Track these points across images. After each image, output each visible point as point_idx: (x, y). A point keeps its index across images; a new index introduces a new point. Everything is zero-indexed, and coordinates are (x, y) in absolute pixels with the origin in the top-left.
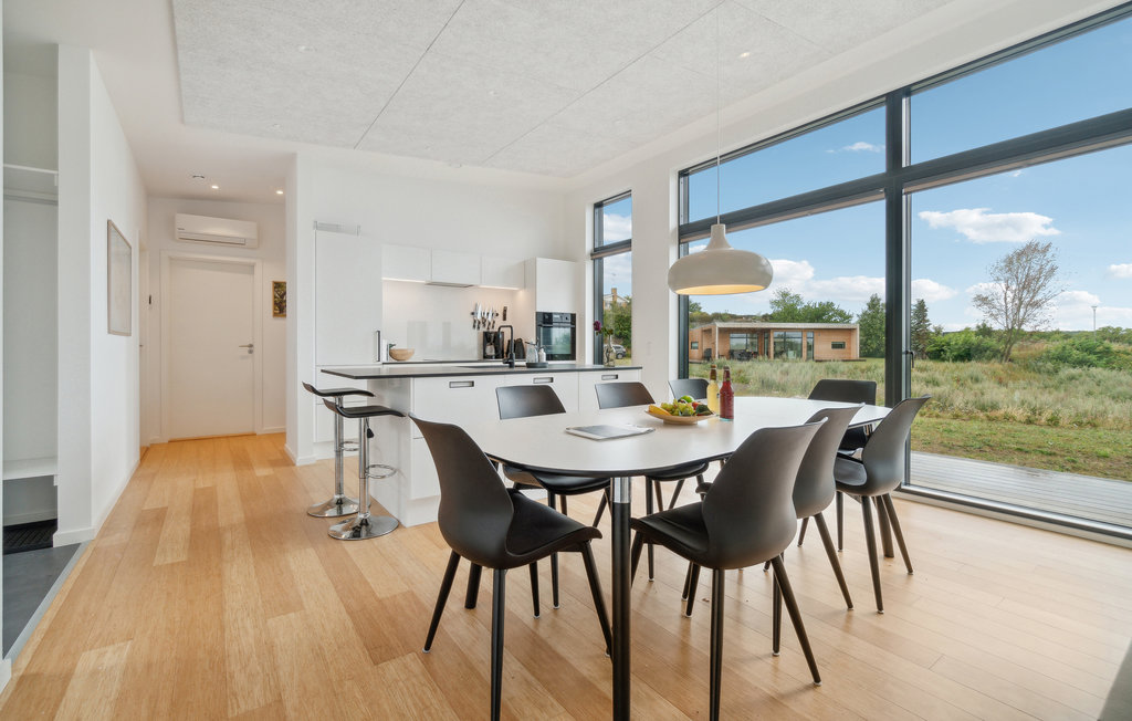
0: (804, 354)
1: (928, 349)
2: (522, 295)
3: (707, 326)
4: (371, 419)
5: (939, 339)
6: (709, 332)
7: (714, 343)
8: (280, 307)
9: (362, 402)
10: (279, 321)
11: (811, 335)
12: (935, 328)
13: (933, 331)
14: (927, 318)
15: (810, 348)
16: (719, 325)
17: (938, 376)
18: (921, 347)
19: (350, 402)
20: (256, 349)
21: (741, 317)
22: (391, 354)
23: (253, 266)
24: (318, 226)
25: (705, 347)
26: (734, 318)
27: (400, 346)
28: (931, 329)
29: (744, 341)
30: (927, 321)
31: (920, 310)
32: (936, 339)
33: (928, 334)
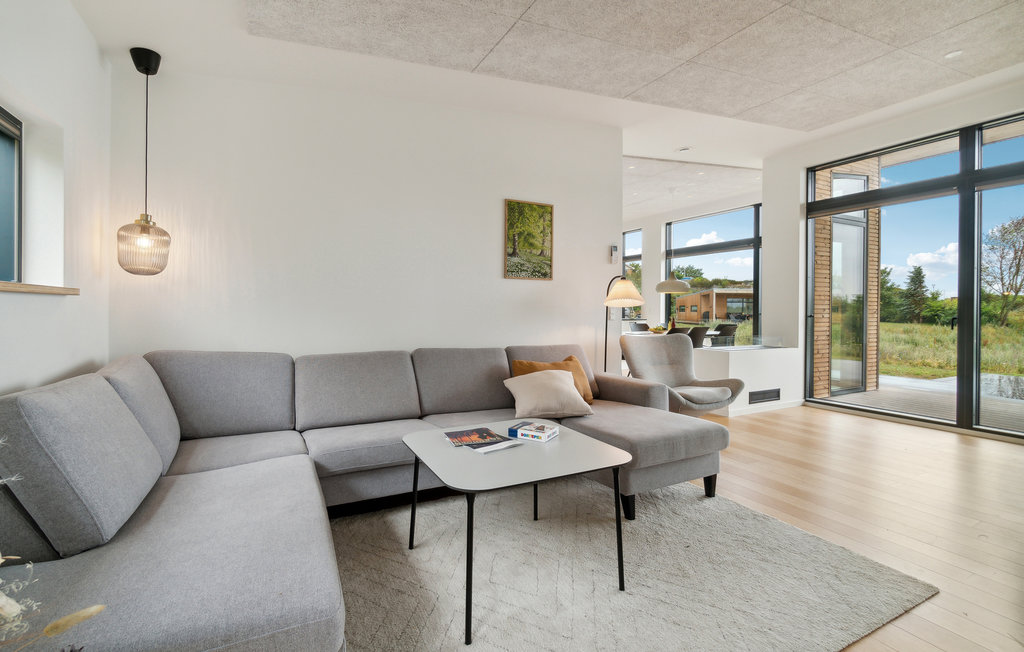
1: (923, 313)
3: (705, 291)
5: (934, 304)
6: (707, 297)
7: (712, 307)
12: (933, 294)
13: (930, 296)
14: (923, 285)
16: (717, 290)
18: (917, 311)
21: (740, 283)
25: (704, 310)
26: (733, 283)
28: (928, 294)
29: (740, 305)
30: (923, 287)
31: (917, 277)
32: (932, 304)
33: (924, 300)
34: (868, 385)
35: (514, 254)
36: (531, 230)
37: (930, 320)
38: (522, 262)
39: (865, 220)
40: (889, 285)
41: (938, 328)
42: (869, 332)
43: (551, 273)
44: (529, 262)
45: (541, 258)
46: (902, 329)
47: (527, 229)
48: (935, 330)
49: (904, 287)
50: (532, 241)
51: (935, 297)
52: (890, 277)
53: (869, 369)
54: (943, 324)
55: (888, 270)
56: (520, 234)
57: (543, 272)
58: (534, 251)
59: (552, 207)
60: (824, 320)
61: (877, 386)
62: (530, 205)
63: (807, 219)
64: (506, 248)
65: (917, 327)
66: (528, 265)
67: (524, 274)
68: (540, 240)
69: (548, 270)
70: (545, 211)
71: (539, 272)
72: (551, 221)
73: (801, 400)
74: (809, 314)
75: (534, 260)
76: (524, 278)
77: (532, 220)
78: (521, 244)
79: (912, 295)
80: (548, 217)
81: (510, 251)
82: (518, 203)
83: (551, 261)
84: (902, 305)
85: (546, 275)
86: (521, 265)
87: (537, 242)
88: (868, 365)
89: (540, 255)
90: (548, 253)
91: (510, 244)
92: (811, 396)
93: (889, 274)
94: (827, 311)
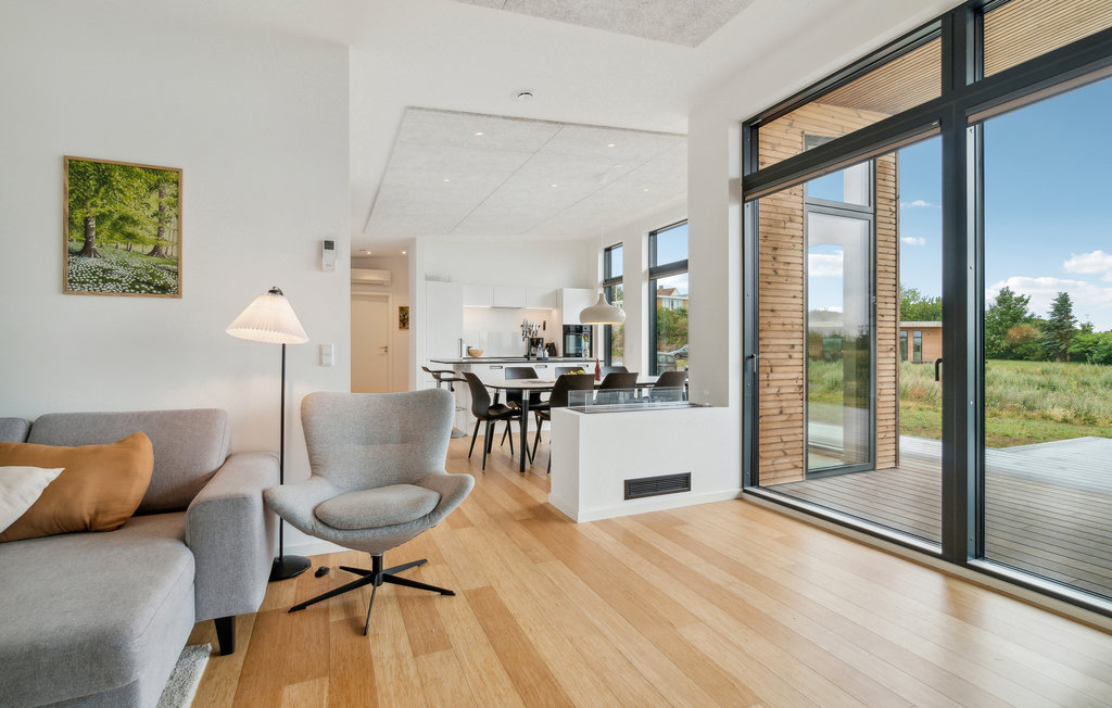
0: (911, 354)
1: (1072, 349)
2: (555, 312)
4: (454, 383)
5: (1085, 338)
8: (404, 321)
9: (451, 376)
10: (404, 332)
11: (918, 334)
12: (1083, 326)
13: (1080, 328)
14: (1072, 314)
15: (918, 348)
17: (1056, 379)
18: (1063, 347)
19: (443, 376)
20: (389, 349)
22: (469, 353)
23: (387, 297)
24: (428, 278)
27: (474, 348)
28: (1078, 326)
30: (1071, 318)
31: (1063, 306)
32: (1082, 338)
33: (1073, 333)
34: (879, 460)
35: (87, 250)
36: (129, 211)
37: (1079, 358)
38: (106, 266)
39: (871, 210)
40: (1027, 315)
41: (1087, 367)
42: (879, 380)
43: (178, 286)
44: (126, 266)
45: (155, 259)
46: (1039, 370)
47: (118, 209)
48: (1082, 371)
49: (1047, 317)
50: (129, 229)
51: (1087, 329)
52: (1028, 305)
53: (880, 436)
54: (1093, 363)
55: (1026, 298)
56: (101, 218)
57: (160, 282)
58: (137, 248)
59: (178, 172)
60: (792, 362)
61: (897, 461)
62: (128, 170)
63: (744, 201)
64: (66, 239)
65: (1059, 366)
66: (121, 270)
67: (111, 286)
68: (153, 229)
69: (170, 280)
70: (162, 179)
71: (149, 283)
72: (177, 196)
73: (736, 489)
74: (748, 353)
75: (137, 262)
76: (111, 293)
77: (130, 193)
78: (104, 235)
79: (1057, 327)
80: (169, 190)
81: (79, 246)
82: (97, 164)
83: (177, 264)
84: (1043, 340)
85: (164, 288)
86: (104, 271)
87: (147, 231)
88: (879, 429)
89: (152, 254)
90: (171, 251)
91: (77, 235)
92: (754, 481)
93: (1027, 302)
94: (798, 348)
